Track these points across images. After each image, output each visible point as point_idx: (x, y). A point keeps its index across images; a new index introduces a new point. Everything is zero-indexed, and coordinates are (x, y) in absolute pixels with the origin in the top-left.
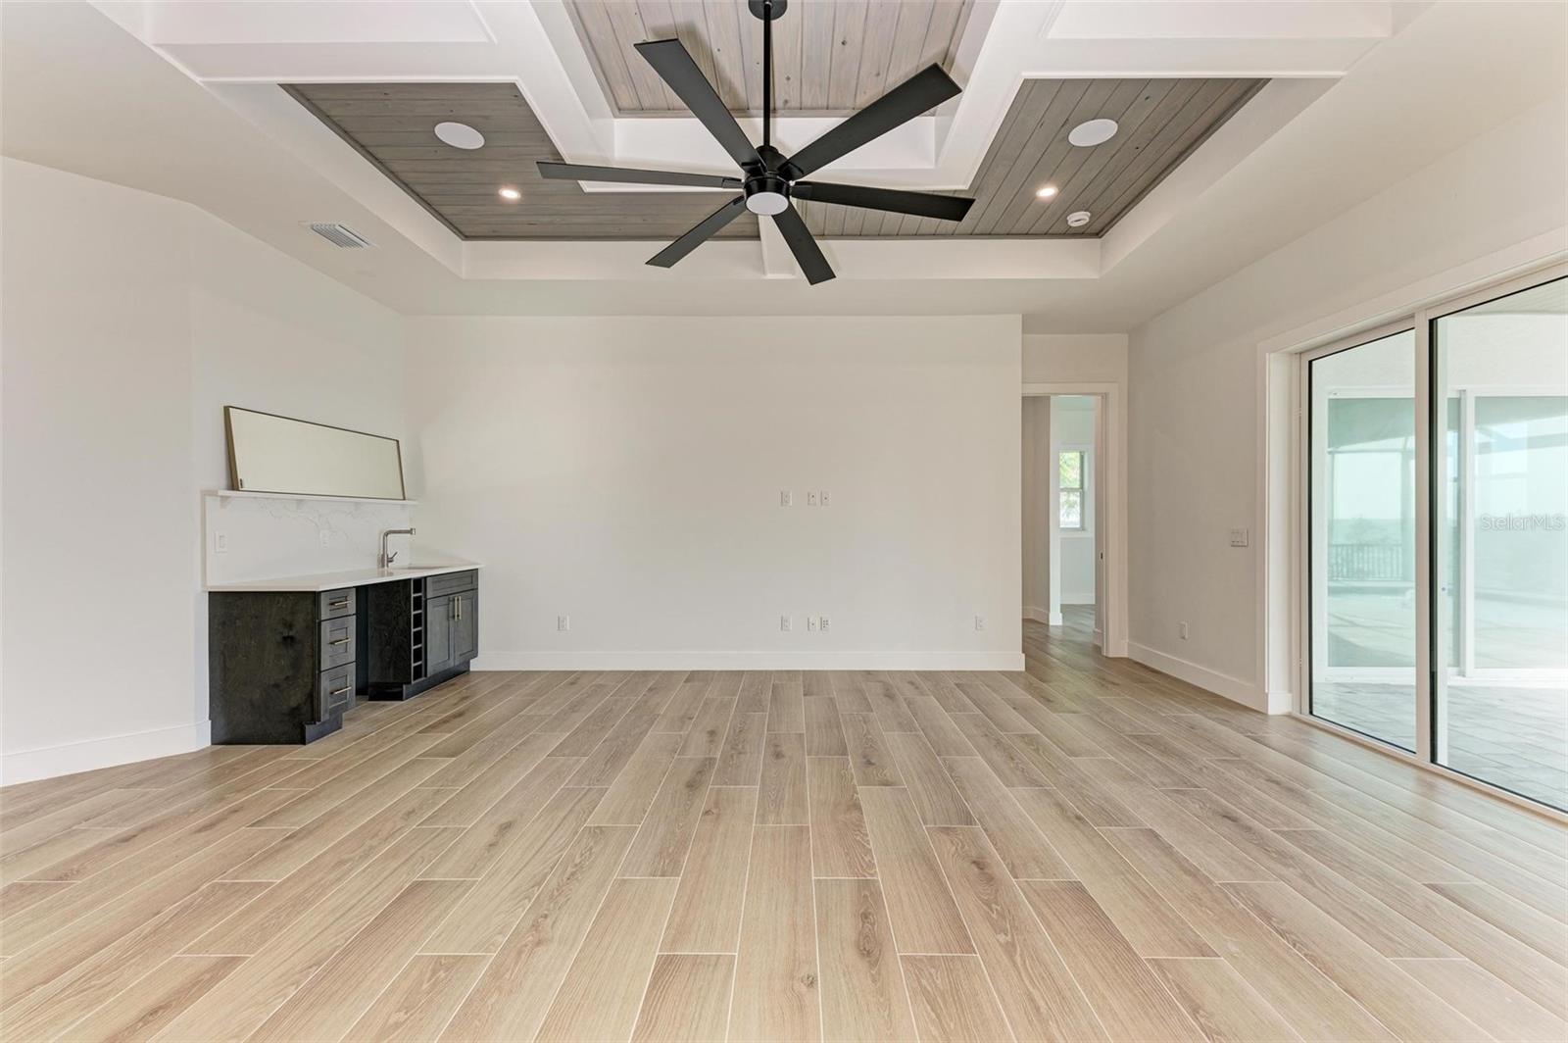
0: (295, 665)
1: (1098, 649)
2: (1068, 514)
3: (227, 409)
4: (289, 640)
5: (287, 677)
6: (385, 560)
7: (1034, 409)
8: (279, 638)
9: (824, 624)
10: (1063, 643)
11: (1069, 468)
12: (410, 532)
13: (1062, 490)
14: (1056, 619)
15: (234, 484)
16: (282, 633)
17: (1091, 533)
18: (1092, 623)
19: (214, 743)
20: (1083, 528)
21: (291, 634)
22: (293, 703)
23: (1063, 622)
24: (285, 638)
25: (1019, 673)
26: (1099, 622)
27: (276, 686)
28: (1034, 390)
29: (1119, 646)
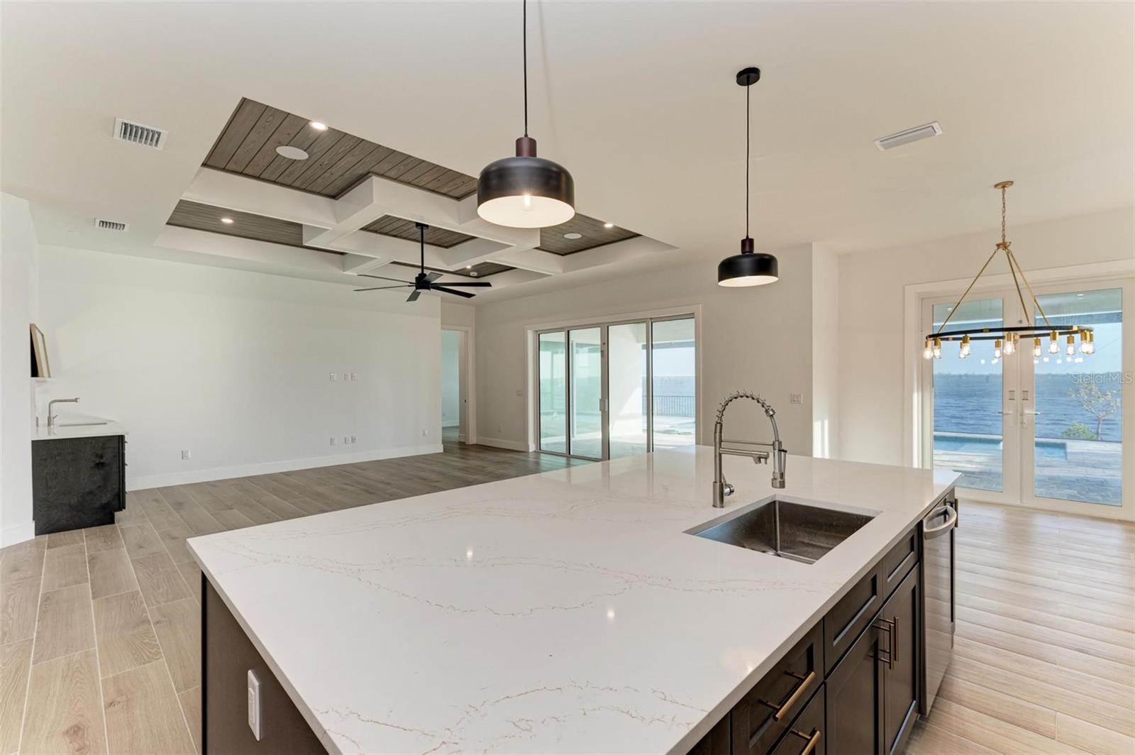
0: (106, 479)
3: (31, 326)
4: (100, 465)
5: (99, 487)
6: (50, 421)
8: (92, 464)
9: (353, 440)
12: (76, 400)
16: (94, 461)
19: (36, 534)
21: (102, 461)
24: (97, 464)
25: (441, 453)
27: (91, 493)
29: (472, 439)
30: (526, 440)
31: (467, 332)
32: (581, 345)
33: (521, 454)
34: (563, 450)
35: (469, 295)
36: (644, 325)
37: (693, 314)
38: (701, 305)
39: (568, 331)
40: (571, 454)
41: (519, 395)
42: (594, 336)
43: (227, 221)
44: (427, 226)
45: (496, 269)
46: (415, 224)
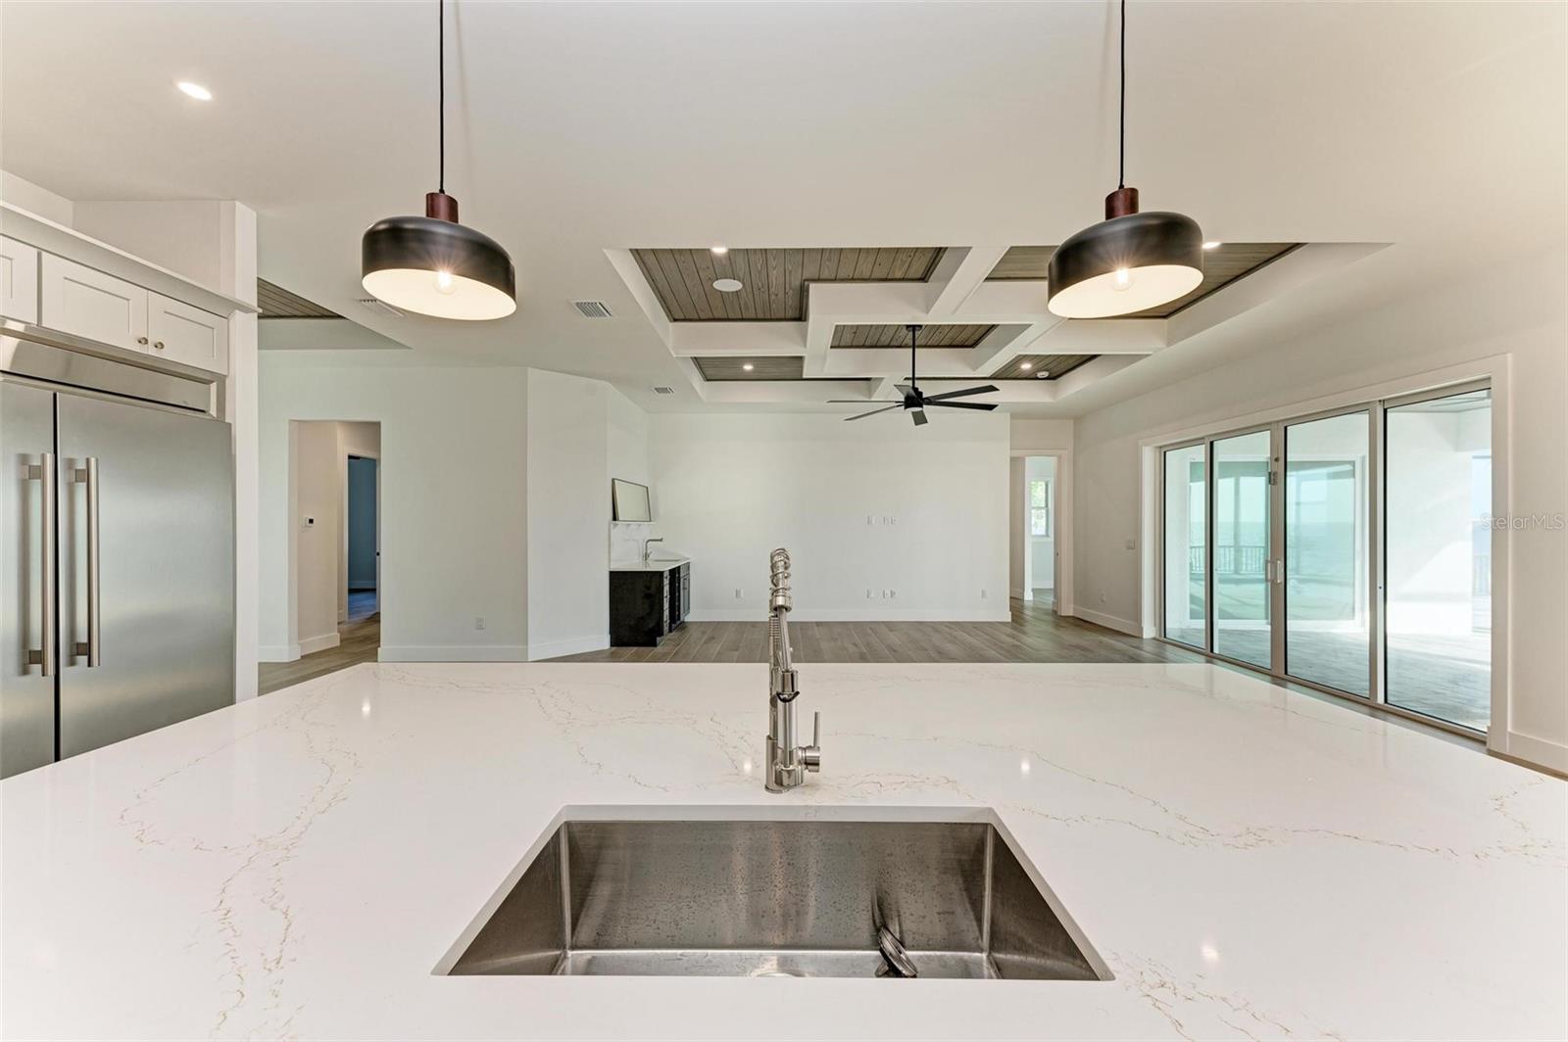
0: (652, 607)
1: (1055, 612)
2: (1037, 524)
3: (613, 480)
4: (647, 595)
5: (648, 614)
6: (646, 556)
7: (1016, 464)
8: (642, 593)
9: (893, 594)
10: (1035, 609)
11: (1037, 493)
12: (661, 540)
13: (1033, 508)
14: (1028, 596)
15: (615, 518)
16: (643, 590)
17: (1051, 539)
18: (1052, 599)
19: (612, 645)
20: (1047, 535)
22: (650, 626)
23: (1034, 596)
25: (1008, 623)
26: (1056, 596)
27: (642, 618)
28: (1017, 453)
29: (1068, 610)
30: (1137, 617)
31: (1060, 458)
32: (1303, 465)
33: (1125, 639)
34: (1201, 641)
35: (990, 407)
36: (1364, 418)
37: (1489, 379)
38: (1509, 355)
39: (1212, 443)
40: (1216, 650)
41: (1129, 548)
42: (1258, 447)
43: (748, 367)
44: (920, 326)
45: (1072, 362)
46: (905, 328)
